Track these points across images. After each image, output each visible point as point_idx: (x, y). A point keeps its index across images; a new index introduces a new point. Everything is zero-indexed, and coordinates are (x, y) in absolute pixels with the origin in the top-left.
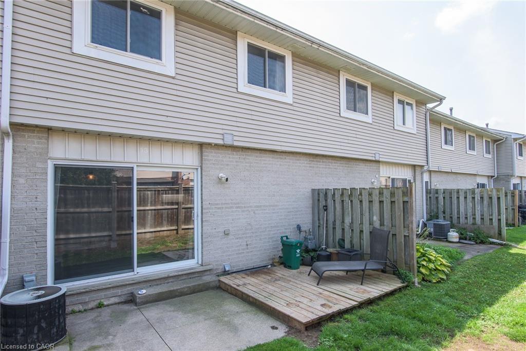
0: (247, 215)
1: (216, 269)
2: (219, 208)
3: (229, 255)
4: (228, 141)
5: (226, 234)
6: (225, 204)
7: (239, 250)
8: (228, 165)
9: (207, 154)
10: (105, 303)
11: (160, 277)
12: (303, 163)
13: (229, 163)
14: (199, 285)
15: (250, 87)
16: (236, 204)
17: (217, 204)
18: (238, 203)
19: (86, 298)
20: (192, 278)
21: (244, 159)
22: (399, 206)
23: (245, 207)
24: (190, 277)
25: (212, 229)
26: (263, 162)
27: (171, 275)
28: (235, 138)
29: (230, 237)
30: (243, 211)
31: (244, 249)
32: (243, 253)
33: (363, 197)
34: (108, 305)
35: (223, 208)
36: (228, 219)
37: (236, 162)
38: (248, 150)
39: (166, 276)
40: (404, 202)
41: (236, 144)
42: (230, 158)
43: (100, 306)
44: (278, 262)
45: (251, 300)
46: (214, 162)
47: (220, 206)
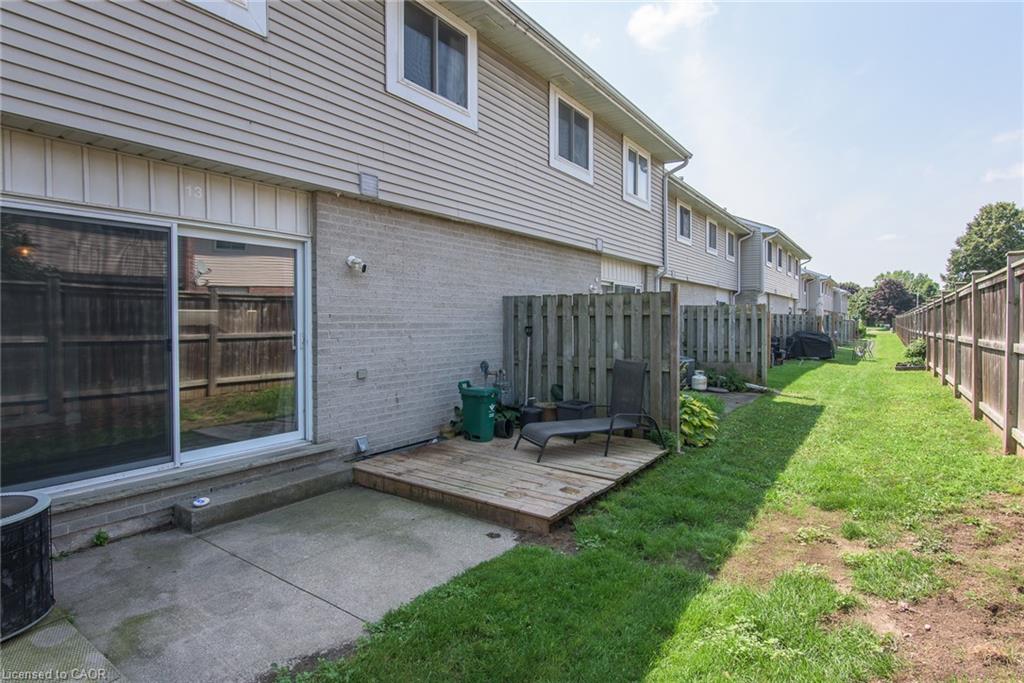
0: (398, 340)
1: (342, 449)
2: (347, 326)
3: (366, 421)
4: (369, 189)
5: (360, 378)
6: (358, 317)
7: (383, 410)
8: (364, 239)
9: (325, 213)
10: (111, 535)
11: (235, 469)
12: (490, 247)
13: (366, 236)
14: (316, 480)
15: (407, 86)
16: (377, 318)
17: (343, 318)
18: (382, 318)
20: (298, 469)
21: (393, 229)
22: (656, 322)
23: (394, 326)
24: (293, 466)
25: (334, 368)
26: (425, 239)
27: (255, 464)
28: (382, 186)
29: (368, 384)
30: (391, 334)
31: (390, 409)
32: (390, 416)
33: (597, 309)
34: (118, 539)
35: (354, 325)
36: (364, 348)
37: (379, 234)
38: (399, 213)
39: (246, 466)
40: (663, 316)
41: (383, 197)
43: (99, 542)
44: (450, 432)
45: (432, 495)
46: (338, 231)
47: (350, 322)
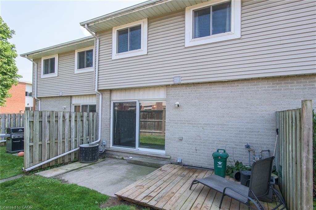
0: (197, 129)
1: (173, 159)
2: (175, 123)
3: (182, 153)
4: (177, 81)
5: (181, 140)
6: (179, 121)
7: (190, 152)
8: (182, 96)
10: (124, 158)
13: (183, 95)
15: (194, 41)
16: (187, 121)
17: (174, 121)
18: (190, 121)
19: (119, 154)
20: (159, 160)
21: (195, 91)
23: (195, 124)
24: (158, 159)
25: (171, 135)
26: (212, 91)
29: (183, 142)
30: (193, 127)
31: (193, 152)
32: (193, 154)
34: (125, 160)
35: (178, 123)
36: (182, 130)
37: (189, 93)
38: (198, 85)
41: (182, 82)
42: (184, 91)
43: (123, 159)
46: (173, 95)
47: (177, 122)
